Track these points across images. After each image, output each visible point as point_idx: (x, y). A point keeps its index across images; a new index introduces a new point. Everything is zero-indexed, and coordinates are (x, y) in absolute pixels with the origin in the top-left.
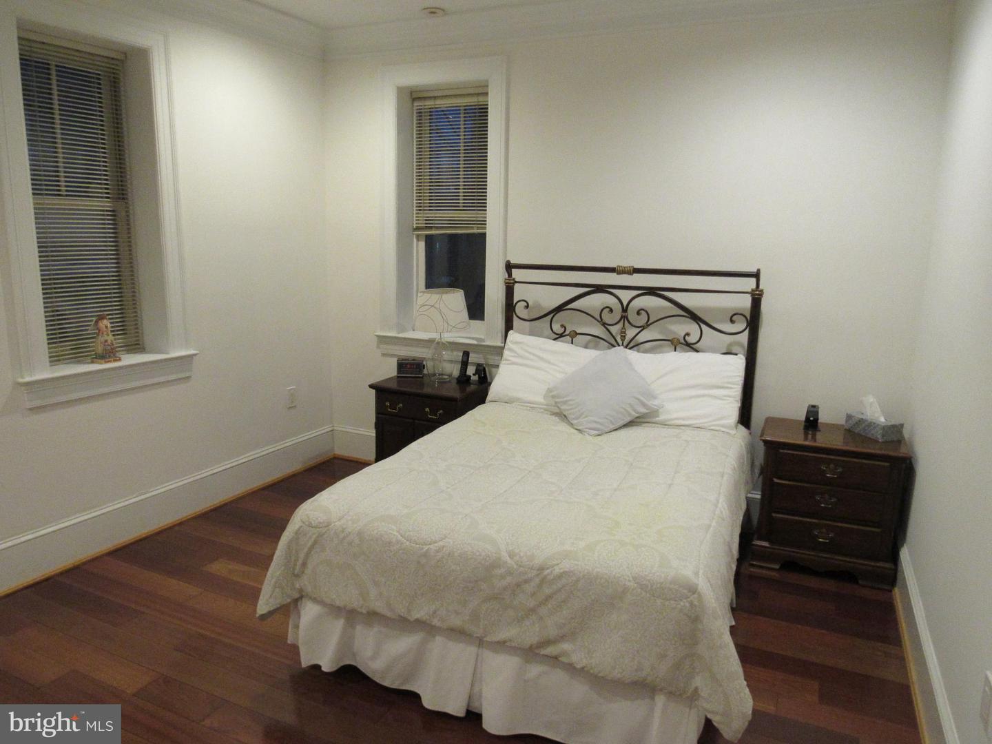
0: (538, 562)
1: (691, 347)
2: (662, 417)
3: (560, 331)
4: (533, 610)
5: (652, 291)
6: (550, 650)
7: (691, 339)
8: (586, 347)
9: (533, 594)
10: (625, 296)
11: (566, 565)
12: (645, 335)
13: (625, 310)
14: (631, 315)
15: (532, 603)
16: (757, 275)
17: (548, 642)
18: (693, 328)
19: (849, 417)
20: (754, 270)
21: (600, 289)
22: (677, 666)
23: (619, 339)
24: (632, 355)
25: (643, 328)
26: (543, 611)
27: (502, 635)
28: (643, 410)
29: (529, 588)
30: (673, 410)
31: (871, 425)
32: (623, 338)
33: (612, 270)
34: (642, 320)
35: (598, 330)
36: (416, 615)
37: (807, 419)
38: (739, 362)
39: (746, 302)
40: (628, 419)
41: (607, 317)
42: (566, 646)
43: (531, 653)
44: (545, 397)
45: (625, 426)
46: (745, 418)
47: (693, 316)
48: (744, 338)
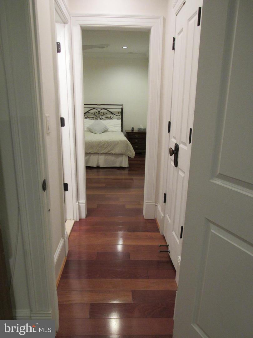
0: (106, 141)
1: (111, 118)
2: (109, 131)
3: (87, 117)
4: (106, 147)
5: (104, 109)
6: (109, 153)
7: (111, 117)
8: (92, 120)
9: (106, 145)
10: (99, 110)
11: (110, 141)
12: (103, 117)
13: (99, 112)
14: (100, 113)
15: (106, 146)
16: (122, 105)
17: (109, 151)
18: (112, 115)
19: (138, 128)
20: (121, 104)
21: (94, 108)
22: (126, 151)
23: (98, 118)
24: (101, 121)
25: (103, 115)
26: (108, 147)
27: (102, 152)
28: (106, 129)
29: (106, 144)
30: (110, 129)
31: (141, 129)
32: (99, 118)
33: (96, 105)
34: (102, 114)
35: (94, 116)
36: (89, 152)
37: (132, 130)
38: (120, 121)
39: (120, 110)
40: (104, 131)
41: (96, 114)
42: (112, 151)
43: (106, 154)
44: (87, 129)
45: (103, 132)
46: (122, 131)
47: (112, 113)
48: (120, 117)
